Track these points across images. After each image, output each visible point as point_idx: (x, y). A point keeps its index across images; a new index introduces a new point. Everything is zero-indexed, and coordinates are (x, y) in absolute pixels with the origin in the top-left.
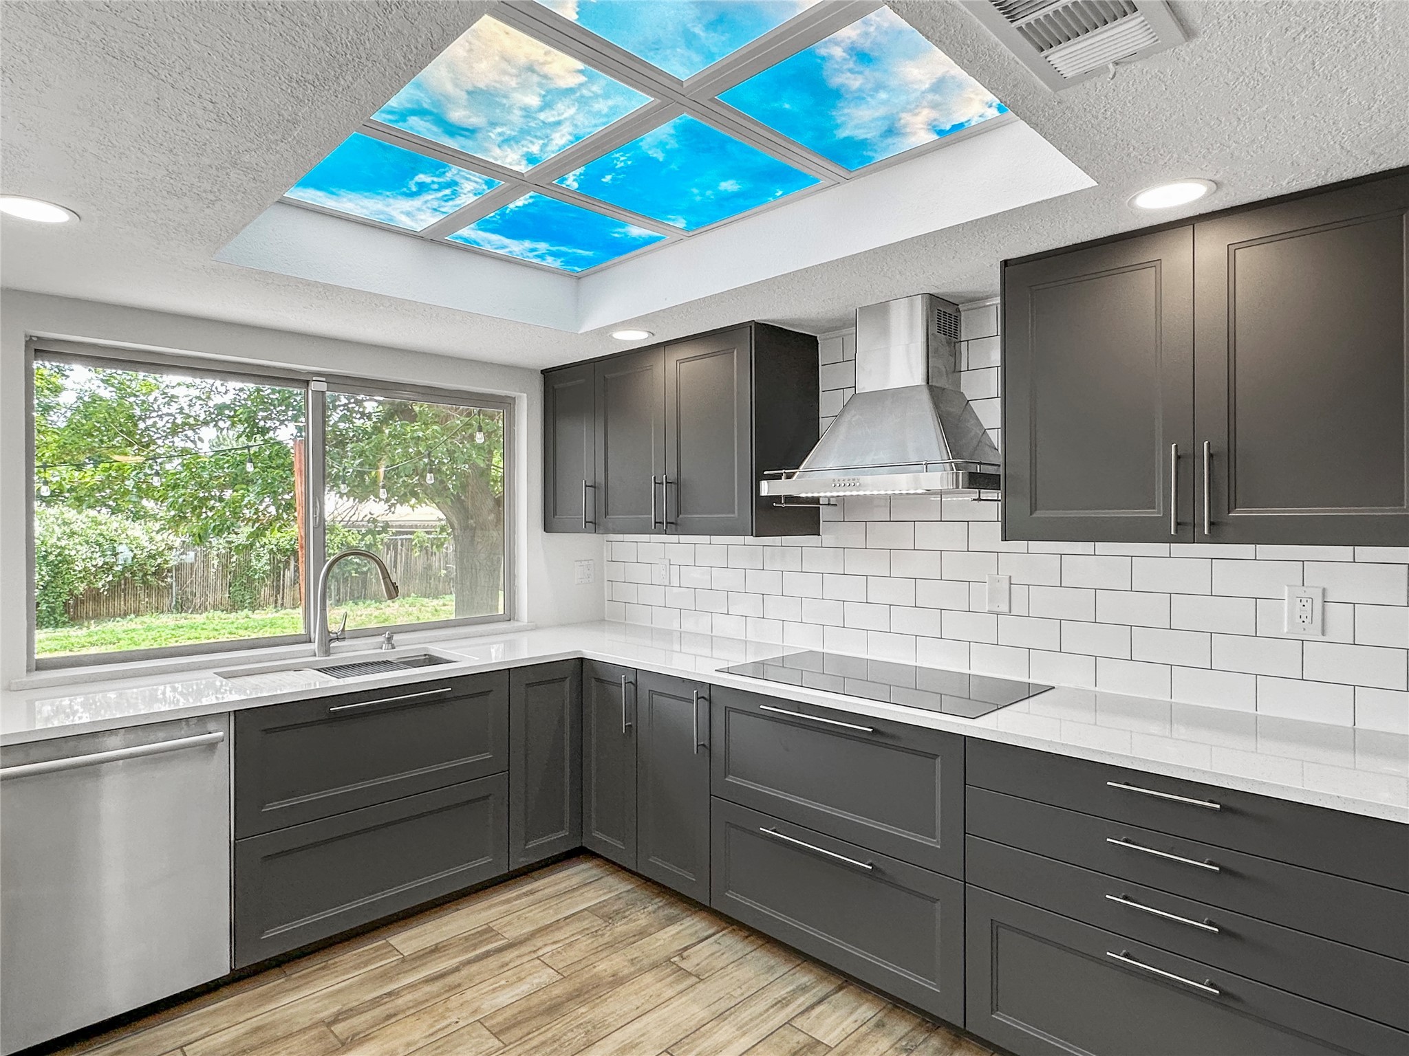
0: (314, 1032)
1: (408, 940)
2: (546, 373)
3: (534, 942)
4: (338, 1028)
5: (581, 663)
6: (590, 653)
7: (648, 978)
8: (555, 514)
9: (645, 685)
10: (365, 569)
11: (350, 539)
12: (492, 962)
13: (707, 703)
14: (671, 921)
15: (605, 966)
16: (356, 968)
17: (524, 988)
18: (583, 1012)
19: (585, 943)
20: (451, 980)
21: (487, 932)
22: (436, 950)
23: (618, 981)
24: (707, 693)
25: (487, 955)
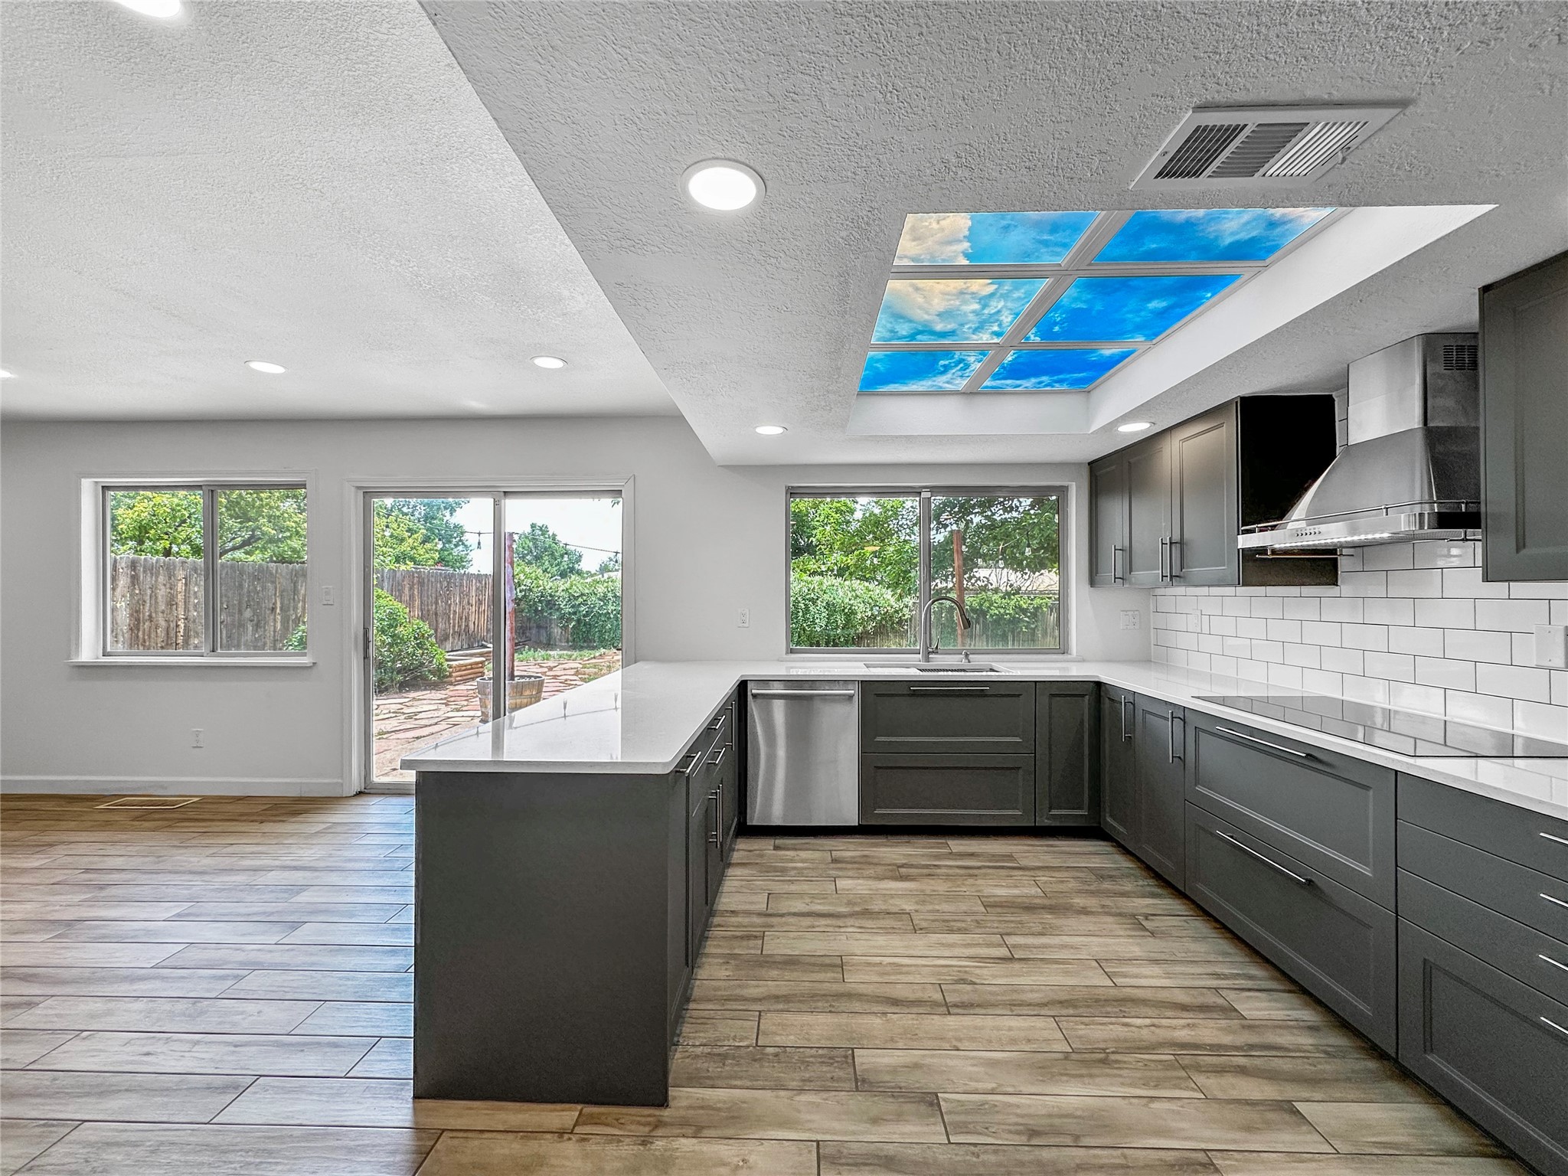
0: (890, 867)
1: (957, 845)
2: (1089, 464)
3: (1037, 872)
4: (902, 870)
5: (1099, 685)
6: (1104, 678)
7: (1110, 919)
8: (1097, 573)
9: (1141, 705)
10: (1033, 626)
11: (1022, 602)
12: (1003, 872)
13: (1182, 723)
14: (1153, 895)
15: (1079, 901)
16: (923, 848)
17: (1016, 892)
18: (1048, 918)
19: (1073, 885)
20: (971, 872)
21: (1010, 857)
22: (972, 855)
23: (1084, 911)
24: (1182, 715)
25: (1002, 867)
